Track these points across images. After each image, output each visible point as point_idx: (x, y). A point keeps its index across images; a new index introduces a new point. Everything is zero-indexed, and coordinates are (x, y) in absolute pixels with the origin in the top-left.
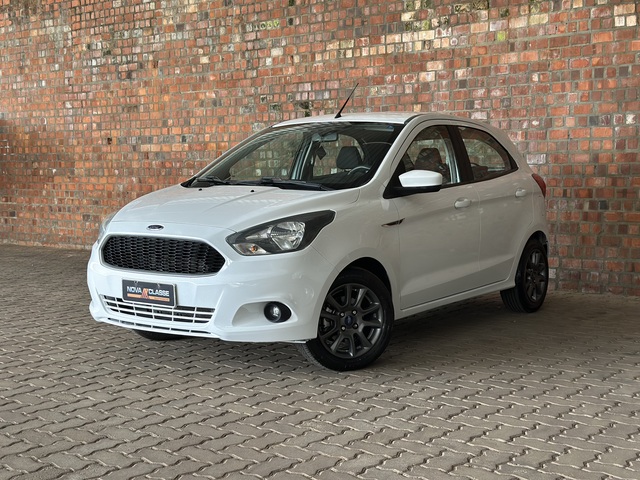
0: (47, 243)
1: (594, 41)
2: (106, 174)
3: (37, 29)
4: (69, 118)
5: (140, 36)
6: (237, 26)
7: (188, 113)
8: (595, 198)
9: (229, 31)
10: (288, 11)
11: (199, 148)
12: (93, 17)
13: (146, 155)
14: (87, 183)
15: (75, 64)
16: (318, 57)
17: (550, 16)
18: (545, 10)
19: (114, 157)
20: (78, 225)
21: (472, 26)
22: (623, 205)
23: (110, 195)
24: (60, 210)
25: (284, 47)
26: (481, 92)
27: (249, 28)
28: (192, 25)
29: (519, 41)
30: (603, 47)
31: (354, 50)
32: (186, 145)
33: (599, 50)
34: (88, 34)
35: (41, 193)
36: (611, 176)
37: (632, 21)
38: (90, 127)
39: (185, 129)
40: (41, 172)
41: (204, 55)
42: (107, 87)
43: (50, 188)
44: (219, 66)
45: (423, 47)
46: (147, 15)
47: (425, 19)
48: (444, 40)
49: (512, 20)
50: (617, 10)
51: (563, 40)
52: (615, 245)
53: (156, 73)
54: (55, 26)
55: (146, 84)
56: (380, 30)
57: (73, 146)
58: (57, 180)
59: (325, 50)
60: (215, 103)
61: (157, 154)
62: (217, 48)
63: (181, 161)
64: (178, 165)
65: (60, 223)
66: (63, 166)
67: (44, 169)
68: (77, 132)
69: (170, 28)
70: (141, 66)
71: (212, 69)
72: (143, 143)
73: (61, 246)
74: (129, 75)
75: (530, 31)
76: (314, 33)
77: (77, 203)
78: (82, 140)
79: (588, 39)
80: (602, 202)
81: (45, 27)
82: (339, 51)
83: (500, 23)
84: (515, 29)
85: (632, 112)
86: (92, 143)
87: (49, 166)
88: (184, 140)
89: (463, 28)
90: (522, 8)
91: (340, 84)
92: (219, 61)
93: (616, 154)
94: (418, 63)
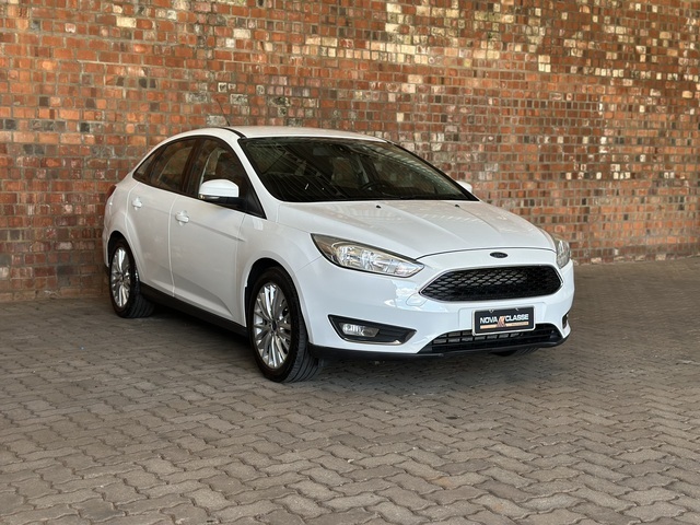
1: (526, 79)
8: (527, 198)
11: (114, 141)
16: (296, 50)
17: (501, 54)
18: (497, 48)
21: (446, 50)
22: (543, 202)
25: (253, 31)
26: (452, 108)
29: (480, 69)
30: (532, 85)
31: (338, 49)
32: (91, 136)
33: (529, 87)
36: (535, 181)
37: (548, 69)
39: (88, 114)
41: (124, 15)
44: (150, 35)
45: (405, 61)
47: (407, 33)
48: (423, 59)
49: (476, 51)
50: (541, 58)
51: (508, 75)
53: (23, 24)
56: (364, 35)
59: (304, 44)
60: (143, 83)
61: (27, 148)
62: (148, 11)
63: (79, 160)
64: (74, 164)
71: (139, 36)
75: (488, 64)
76: (290, 22)
82: (320, 47)
83: (468, 51)
84: (478, 60)
89: (436, 51)
90: (483, 43)
91: (321, 83)
92: (150, 28)
93: (539, 164)
94: (400, 74)
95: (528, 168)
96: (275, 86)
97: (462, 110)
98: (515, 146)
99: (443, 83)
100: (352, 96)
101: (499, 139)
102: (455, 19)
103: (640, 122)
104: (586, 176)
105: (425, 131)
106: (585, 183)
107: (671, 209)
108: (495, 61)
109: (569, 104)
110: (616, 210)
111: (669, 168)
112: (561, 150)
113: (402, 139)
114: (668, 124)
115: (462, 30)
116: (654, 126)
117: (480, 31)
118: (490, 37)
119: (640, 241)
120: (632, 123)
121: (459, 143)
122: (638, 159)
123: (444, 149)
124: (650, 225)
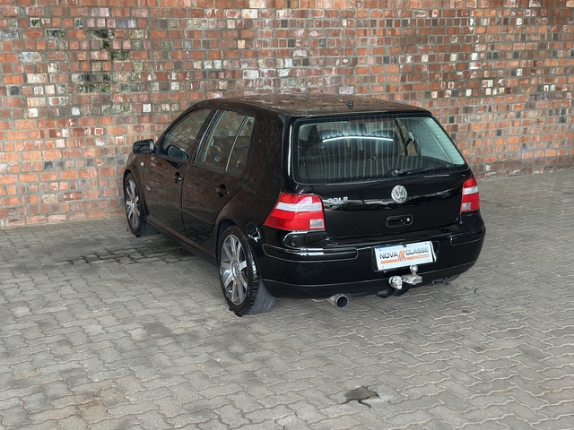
26: (301, 32)
85: (410, 54)
91: (150, 13)
93: (400, 85)
95: (388, 89)
96: (96, 19)
97: (311, 34)
98: (373, 68)
99: (289, 7)
100: (185, 25)
101: (355, 61)
103: (516, 35)
104: (455, 94)
105: (270, 57)
106: (453, 101)
107: (551, 122)
109: (435, 21)
110: (488, 126)
111: (549, 81)
112: (425, 69)
113: (245, 66)
114: (549, 36)
116: (533, 38)
119: (514, 155)
120: (508, 37)
121: (309, 67)
122: (514, 73)
123: (292, 75)
124: (527, 139)
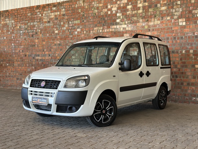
0: (5, 87)
1: (173, 29)
2: (24, 66)
3: (4, 21)
4: (13, 49)
5: (36, 24)
6: (66, 22)
7: (51, 47)
8: (174, 75)
9: (64, 23)
10: (82, 18)
11: (54, 58)
12: (21, 18)
13: (37, 60)
14: (18, 69)
15: (15, 32)
16: (91, 32)
17: (160, 21)
18: (159, 20)
19: (27, 60)
20: (15, 81)
21: (138, 24)
22: (182, 77)
23: (25, 72)
24: (9, 77)
25: (81, 29)
27: (70, 23)
28: (53, 21)
29: (151, 28)
30: (176, 31)
31: (102, 30)
32: (50, 57)
33: (174, 32)
34: (20, 23)
35: (3, 71)
36: (178, 68)
37: (184, 24)
38: (19, 51)
39: (50, 52)
40: (3, 65)
41: (56, 30)
42: (25, 39)
43: (6, 70)
44: (61, 34)
45: (123, 30)
46: (38, 18)
47: (124, 21)
48: (129, 28)
49: (149, 22)
50: (180, 20)
51: (164, 29)
52: (180, 88)
53: (41, 35)
54: (9, 20)
55: (38, 38)
56: (110, 24)
57: (14, 57)
58: (8, 67)
59: (93, 30)
60: (59, 45)
61: (41, 60)
62: (60, 28)
63: (48, 62)
64: (47, 63)
65: (9, 81)
66: (10, 63)
67: (4, 64)
68: (15, 53)
69: (46, 22)
70: (36, 33)
71: (59, 34)
72: (36, 56)
73: (9, 88)
74: (32, 36)
75: (155, 26)
76: (90, 25)
77: (15, 74)
78: (17, 55)
79: (171, 29)
80: (176, 76)
81: (6, 21)
82: (97, 30)
83: (146, 23)
84: (150, 25)
85: (184, 50)
86: (20, 56)
87: (6, 63)
88: (49, 55)
89: (135, 25)
90: (152, 19)
92: (61, 32)
93: (180, 62)
94: (121, 34)
102: (142, 13)
108: (158, 24)
109: (196, 36)
115: (144, 16)
117: (151, 15)
118: (155, 17)
